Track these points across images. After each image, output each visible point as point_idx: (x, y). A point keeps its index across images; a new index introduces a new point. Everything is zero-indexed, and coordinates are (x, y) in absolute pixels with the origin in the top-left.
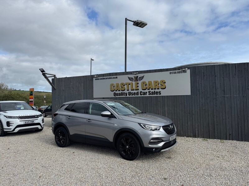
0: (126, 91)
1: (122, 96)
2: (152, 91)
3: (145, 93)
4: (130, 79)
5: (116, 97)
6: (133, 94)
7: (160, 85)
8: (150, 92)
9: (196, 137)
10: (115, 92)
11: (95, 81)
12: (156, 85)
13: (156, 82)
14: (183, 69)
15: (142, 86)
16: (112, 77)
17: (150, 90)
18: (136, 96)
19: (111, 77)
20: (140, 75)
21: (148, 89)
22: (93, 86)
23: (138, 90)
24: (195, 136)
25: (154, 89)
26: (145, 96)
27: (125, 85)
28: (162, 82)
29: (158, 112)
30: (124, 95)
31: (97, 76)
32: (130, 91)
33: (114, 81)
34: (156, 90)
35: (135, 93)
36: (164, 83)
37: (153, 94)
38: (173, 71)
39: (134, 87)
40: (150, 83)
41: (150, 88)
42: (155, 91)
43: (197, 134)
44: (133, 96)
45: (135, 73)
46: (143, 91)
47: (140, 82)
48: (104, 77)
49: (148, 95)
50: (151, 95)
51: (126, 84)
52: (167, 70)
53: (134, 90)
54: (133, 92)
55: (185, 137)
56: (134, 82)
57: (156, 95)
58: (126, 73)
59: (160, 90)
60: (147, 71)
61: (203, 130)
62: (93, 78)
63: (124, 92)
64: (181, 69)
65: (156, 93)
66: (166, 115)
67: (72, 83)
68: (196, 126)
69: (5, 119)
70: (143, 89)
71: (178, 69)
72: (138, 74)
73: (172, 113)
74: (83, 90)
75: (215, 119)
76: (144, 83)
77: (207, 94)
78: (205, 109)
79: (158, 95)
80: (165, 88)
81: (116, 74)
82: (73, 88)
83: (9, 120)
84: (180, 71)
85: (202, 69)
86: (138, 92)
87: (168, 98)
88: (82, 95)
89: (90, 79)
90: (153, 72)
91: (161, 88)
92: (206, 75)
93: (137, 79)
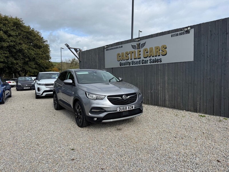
0: (130, 61)
2: (152, 58)
3: (146, 62)
4: (133, 47)
5: (122, 66)
6: (136, 63)
7: (161, 51)
8: (151, 60)
10: (120, 61)
11: (106, 52)
12: (157, 52)
13: (157, 48)
14: (186, 30)
15: (144, 54)
16: (119, 46)
17: (151, 58)
18: (138, 65)
19: (117, 46)
20: (142, 42)
21: (149, 57)
22: (104, 57)
23: (140, 58)
24: (195, 111)
25: (156, 56)
26: (146, 64)
27: (128, 54)
28: (163, 47)
29: (158, 82)
30: (128, 65)
31: (107, 47)
32: (133, 60)
33: (120, 51)
34: (157, 58)
35: (138, 62)
36: (165, 48)
37: (154, 62)
38: (175, 33)
39: (136, 56)
40: (151, 49)
41: (151, 55)
42: (155, 59)
43: (198, 109)
44: (136, 65)
45: (137, 40)
46: (145, 59)
47: (142, 50)
48: (112, 47)
49: (149, 64)
50: (152, 64)
51: (130, 53)
52: (169, 32)
53: (136, 59)
54: (136, 60)
55: (184, 111)
56: (136, 50)
57: (156, 63)
58: (132, 40)
60: (149, 36)
61: (206, 104)
62: (104, 49)
63: (128, 61)
64: (183, 30)
65: (157, 61)
66: (166, 85)
67: (90, 56)
68: (198, 99)
69: (37, 86)
70: (144, 57)
71: (181, 29)
72: (140, 40)
73: (172, 83)
74: (98, 61)
75: (222, 91)
76: (145, 50)
77: (213, 59)
78: (210, 79)
79: (159, 63)
80: (166, 54)
81: (122, 43)
82: (92, 60)
83: (39, 86)
84: (182, 32)
85: (209, 27)
86: (140, 60)
87: (168, 66)
88: (98, 66)
89: (102, 50)
90: (154, 37)
91: (162, 55)
92: (215, 34)
93: (139, 46)
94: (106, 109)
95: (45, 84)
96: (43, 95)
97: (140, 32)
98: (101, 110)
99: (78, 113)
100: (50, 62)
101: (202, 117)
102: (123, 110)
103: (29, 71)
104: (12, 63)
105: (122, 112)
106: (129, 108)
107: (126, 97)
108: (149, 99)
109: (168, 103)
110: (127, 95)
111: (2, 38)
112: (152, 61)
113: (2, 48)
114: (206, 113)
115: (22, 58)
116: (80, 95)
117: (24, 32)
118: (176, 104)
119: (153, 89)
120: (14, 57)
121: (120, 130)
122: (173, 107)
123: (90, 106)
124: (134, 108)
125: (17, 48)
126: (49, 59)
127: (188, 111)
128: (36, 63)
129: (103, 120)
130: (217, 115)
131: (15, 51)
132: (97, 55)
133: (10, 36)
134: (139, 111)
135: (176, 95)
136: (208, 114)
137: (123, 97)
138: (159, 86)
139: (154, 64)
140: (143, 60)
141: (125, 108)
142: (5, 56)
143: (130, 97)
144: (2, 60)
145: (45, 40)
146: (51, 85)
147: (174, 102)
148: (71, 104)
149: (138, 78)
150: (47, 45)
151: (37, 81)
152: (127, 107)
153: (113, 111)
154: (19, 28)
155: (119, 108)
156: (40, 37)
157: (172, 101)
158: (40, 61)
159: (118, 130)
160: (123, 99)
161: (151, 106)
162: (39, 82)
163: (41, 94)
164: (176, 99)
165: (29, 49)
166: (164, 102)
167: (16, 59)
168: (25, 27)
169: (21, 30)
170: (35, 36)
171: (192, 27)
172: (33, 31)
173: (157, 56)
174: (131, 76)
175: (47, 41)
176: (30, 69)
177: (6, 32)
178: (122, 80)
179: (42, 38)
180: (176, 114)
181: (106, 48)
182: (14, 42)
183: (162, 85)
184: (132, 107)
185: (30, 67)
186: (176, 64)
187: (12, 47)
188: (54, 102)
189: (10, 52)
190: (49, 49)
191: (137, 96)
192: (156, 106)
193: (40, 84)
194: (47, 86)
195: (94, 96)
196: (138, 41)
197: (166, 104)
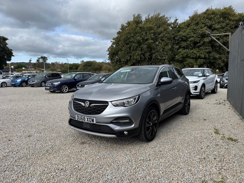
102: (81, 120)
107: (88, 104)
141: (83, 118)
152: (86, 117)
155: (77, 116)
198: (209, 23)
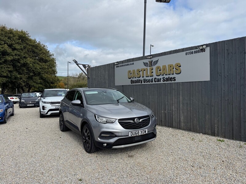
0: (141, 78)
1: (138, 84)
2: (166, 77)
3: (159, 80)
4: (145, 64)
6: (148, 81)
7: (174, 69)
8: (164, 78)
9: (214, 136)
10: (132, 79)
11: (116, 69)
12: (171, 70)
13: (171, 66)
14: (201, 48)
15: (157, 72)
16: (130, 63)
18: (151, 83)
19: (128, 63)
20: (154, 59)
21: (162, 75)
22: (114, 74)
23: (153, 76)
24: (213, 134)
25: (169, 75)
26: (159, 83)
27: (140, 72)
28: (177, 65)
29: (172, 101)
30: (140, 83)
31: (117, 63)
32: (145, 78)
33: (131, 68)
34: (171, 76)
35: (150, 80)
36: (179, 67)
37: (167, 81)
38: (190, 51)
39: (149, 73)
40: (164, 67)
41: (164, 73)
42: (169, 77)
43: (216, 132)
44: (148, 83)
45: (149, 57)
46: (157, 77)
47: (154, 67)
48: (123, 64)
49: (162, 82)
51: (141, 71)
52: (183, 50)
53: (148, 77)
54: (148, 78)
55: (201, 134)
56: (149, 68)
57: (170, 82)
58: (144, 57)
59: (175, 75)
60: (162, 53)
61: (224, 127)
62: (114, 66)
63: (139, 79)
64: (198, 48)
65: (171, 79)
66: (181, 106)
67: (100, 72)
68: (215, 121)
69: (42, 104)
70: (157, 76)
71: (196, 47)
72: (152, 58)
73: (187, 103)
74: (107, 78)
75: (242, 114)
76: (158, 68)
77: (231, 80)
78: (228, 100)
79: (173, 82)
80: (180, 73)
81: (133, 60)
82: (101, 77)
83: (44, 105)
84: (198, 50)
85: (226, 45)
86: (153, 78)
87: (183, 85)
88: (107, 83)
89: (112, 66)
90: (167, 54)
91: (176, 73)
92: (232, 53)
93: (151, 64)
94: (117, 134)
95: (51, 102)
96: (47, 114)
97: (152, 46)
98: (112, 135)
99: (86, 137)
100: (56, 76)
101: (220, 142)
102: (135, 135)
103: (33, 86)
104: (16, 78)
105: (134, 137)
106: (141, 133)
107: (138, 121)
108: (163, 120)
109: (184, 125)
110: (139, 118)
111: (6, 52)
112: (165, 80)
113: (5, 62)
114: (225, 137)
115: (26, 73)
116: (88, 118)
117: (30, 45)
118: (192, 126)
119: (167, 109)
120: (18, 72)
121: (132, 156)
122: (189, 129)
123: (100, 130)
124: (147, 132)
125: (22, 62)
126: (55, 74)
127: (205, 134)
128: (42, 78)
129: (113, 146)
130: (236, 139)
131: (19, 65)
132: (107, 72)
133: (14, 49)
134: (152, 135)
135: (192, 117)
136: (227, 138)
137: (136, 120)
138: (173, 107)
139: (167, 82)
140: (156, 78)
141: (137, 133)
142: (9, 71)
143: (143, 120)
144: (5, 74)
145: (51, 54)
146: (57, 103)
147: (189, 124)
148: (79, 126)
149: (151, 97)
150: (53, 59)
151: (42, 98)
152: (140, 131)
153: (125, 136)
154: (25, 41)
155: (131, 133)
156: (46, 50)
157: (188, 123)
158: (45, 76)
159: (129, 156)
160: (135, 122)
161: (165, 128)
162: (44, 100)
163: (45, 113)
164: (192, 120)
165: (34, 63)
166: (178, 124)
167: (20, 74)
168: (30, 40)
169: (26, 43)
170: (41, 50)
171: (207, 45)
172: (39, 44)
173: (171, 74)
174: (143, 95)
175: (53, 55)
176: (35, 85)
177: (10, 46)
178: (133, 100)
179: (49, 51)
180: (192, 138)
181: (116, 65)
182: (19, 55)
183: (176, 105)
184: (145, 132)
185: (35, 82)
186: (191, 83)
187: (16, 61)
188: (60, 123)
189: (14, 66)
190: (55, 63)
191: (150, 119)
192: (171, 128)
193: (45, 103)
194: (53, 104)
195: (104, 119)
196: (151, 58)
197: (182, 126)
198: (9, 42)
